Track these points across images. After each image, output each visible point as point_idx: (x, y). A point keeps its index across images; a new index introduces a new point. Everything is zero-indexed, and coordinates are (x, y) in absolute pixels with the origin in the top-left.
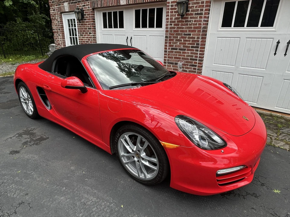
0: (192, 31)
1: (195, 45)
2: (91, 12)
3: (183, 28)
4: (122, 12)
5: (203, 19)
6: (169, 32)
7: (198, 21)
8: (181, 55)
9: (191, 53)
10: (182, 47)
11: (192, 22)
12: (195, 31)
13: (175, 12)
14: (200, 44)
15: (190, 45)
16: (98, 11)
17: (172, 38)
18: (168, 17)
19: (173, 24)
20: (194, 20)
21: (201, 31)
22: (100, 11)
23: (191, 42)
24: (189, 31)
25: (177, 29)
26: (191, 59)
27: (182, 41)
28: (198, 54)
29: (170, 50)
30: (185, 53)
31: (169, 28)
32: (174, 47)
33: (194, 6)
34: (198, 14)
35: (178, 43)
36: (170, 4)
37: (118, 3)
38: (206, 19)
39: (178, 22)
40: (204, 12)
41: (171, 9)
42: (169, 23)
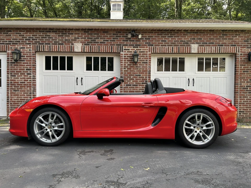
0: (142, 73)
1: (145, 82)
2: (33, 54)
3: (135, 71)
4: (72, 57)
5: (148, 66)
6: (123, 73)
7: (145, 67)
8: (134, 89)
10: (135, 83)
12: (144, 73)
13: (127, 61)
14: (148, 81)
15: (140, 82)
16: (39, 54)
17: (126, 77)
18: (122, 64)
19: (126, 68)
20: (142, 66)
21: (148, 73)
22: (42, 54)
23: (141, 80)
24: (139, 73)
27: (135, 79)
29: (125, 86)
30: (138, 87)
32: (128, 84)
33: (141, 58)
34: (144, 63)
35: (132, 81)
36: (123, 55)
37: (71, 50)
38: (150, 66)
39: (130, 67)
40: (148, 62)
41: (124, 58)
42: (123, 68)
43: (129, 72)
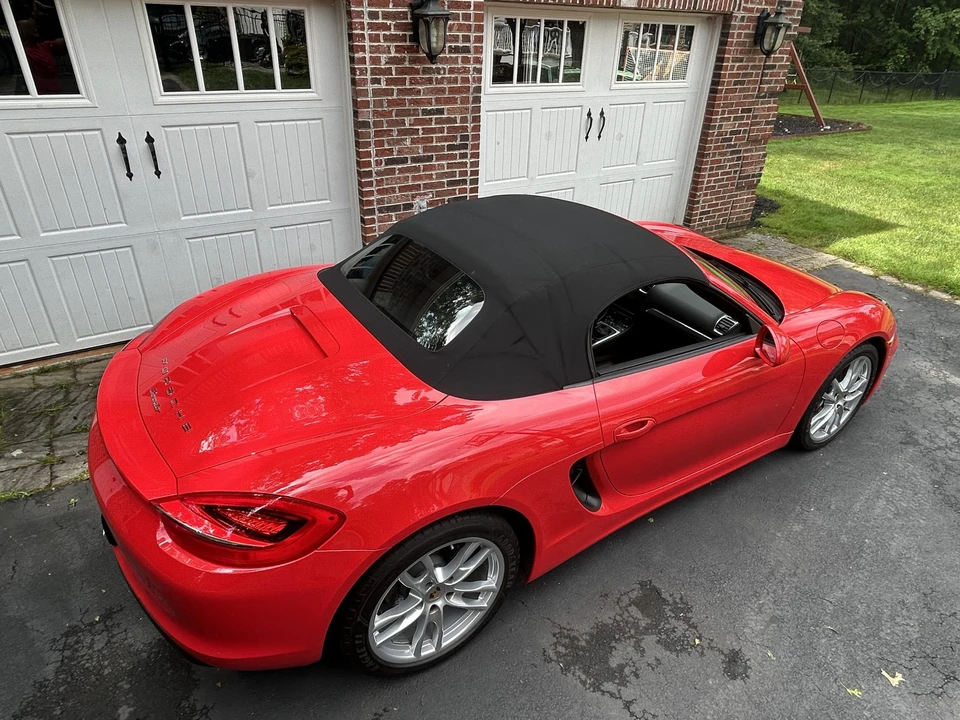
0: (448, 101)
1: (458, 142)
3: (419, 92)
6: (371, 106)
7: (458, 71)
8: (420, 178)
9: (450, 166)
10: (420, 151)
11: (444, 73)
12: (454, 101)
13: (386, 38)
14: (470, 137)
15: (443, 144)
17: (385, 125)
18: (360, 54)
19: (383, 78)
20: (447, 67)
21: (471, 99)
23: (445, 134)
24: (438, 101)
25: (401, 97)
26: (450, 183)
27: (421, 132)
28: (468, 165)
29: (383, 167)
30: (432, 167)
31: (370, 94)
32: (395, 155)
34: (456, 50)
35: (408, 142)
36: (366, 9)
38: (478, 66)
39: (399, 71)
40: (471, 45)
41: (371, 26)
42: (369, 77)
43: (395, 97)
